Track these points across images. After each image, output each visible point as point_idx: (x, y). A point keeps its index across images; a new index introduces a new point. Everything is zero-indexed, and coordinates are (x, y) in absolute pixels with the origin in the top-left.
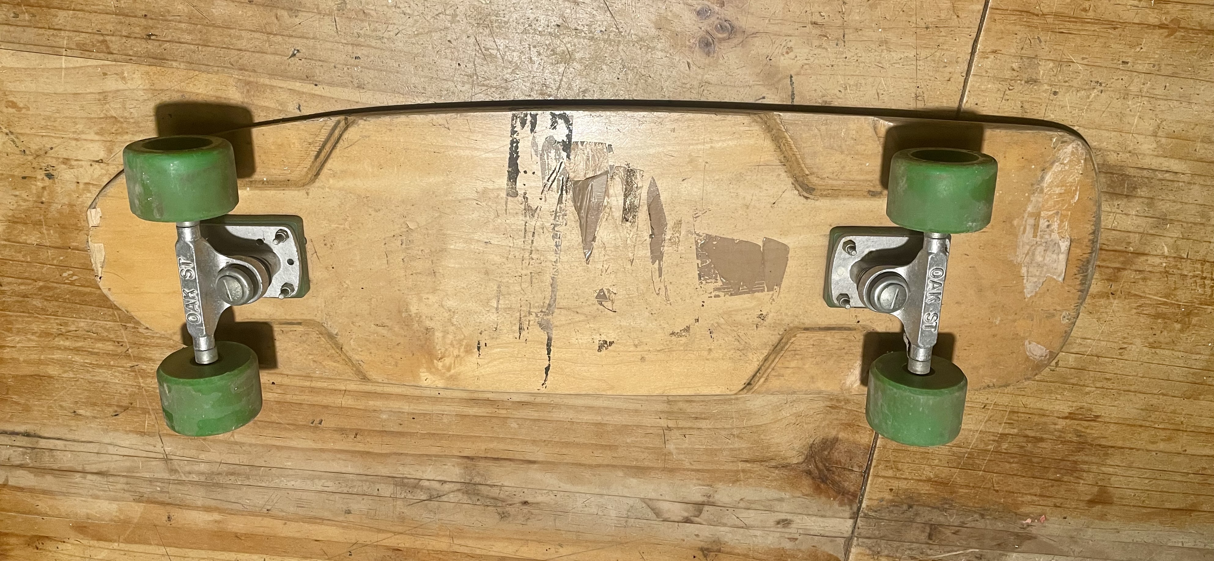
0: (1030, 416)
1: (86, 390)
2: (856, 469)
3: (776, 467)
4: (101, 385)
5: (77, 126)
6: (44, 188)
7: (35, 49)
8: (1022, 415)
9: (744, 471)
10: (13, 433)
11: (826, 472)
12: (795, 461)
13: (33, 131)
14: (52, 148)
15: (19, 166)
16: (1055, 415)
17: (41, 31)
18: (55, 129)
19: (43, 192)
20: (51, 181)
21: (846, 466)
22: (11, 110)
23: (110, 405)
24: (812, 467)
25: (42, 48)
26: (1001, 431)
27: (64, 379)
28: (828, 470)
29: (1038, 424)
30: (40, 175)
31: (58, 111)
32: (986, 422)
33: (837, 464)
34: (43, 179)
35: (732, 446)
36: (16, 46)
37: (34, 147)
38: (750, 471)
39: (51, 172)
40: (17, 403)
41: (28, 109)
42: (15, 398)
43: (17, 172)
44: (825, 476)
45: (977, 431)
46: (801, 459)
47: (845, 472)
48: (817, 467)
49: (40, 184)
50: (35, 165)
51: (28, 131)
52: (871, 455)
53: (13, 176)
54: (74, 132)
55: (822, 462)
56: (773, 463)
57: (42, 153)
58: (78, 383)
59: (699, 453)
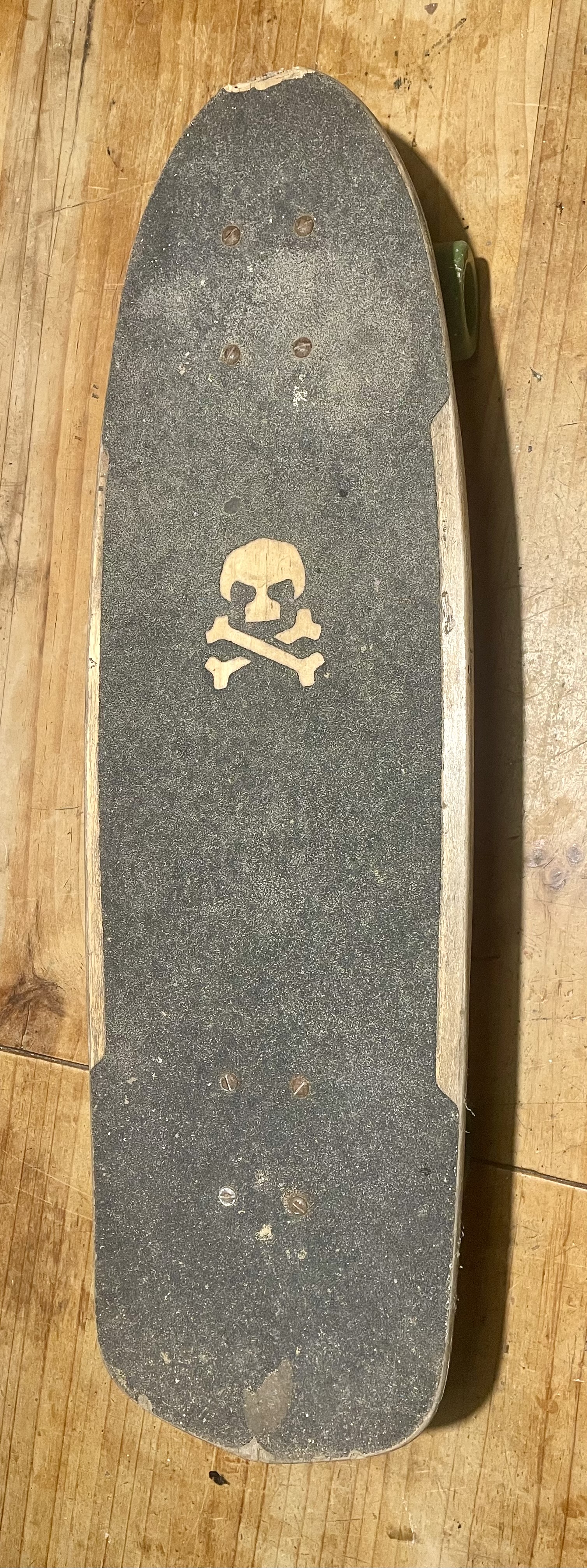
1: (140, 116)
2: (25, 1038)
3: (29, 942)
4: (146, 135)
5: (456, 118)
6: (383, 76)
7: (548, 71)
8: (87, 1237)
9: (25, 904)
10: (89, 29)
11: (22, 1002)
12: (37, 965)
13: (451, 67)
14: (431, 87)
15: (411, 49)
16: (87, 1277)
17: (568, 80)
18: (453, 92)
19: (379, 75)
20: (392, 85)
21: (29, 1027)
22: (476, 41)
23: (121, 144)
24: (29, 985)
25: (549, 80)
26: (69, 1211)
27: (154, 92)
28: (25, 1005)
29: (76, 1256)
30: (400, 73)
31: (474, 96)
32: (80, 1193)
33: (32, 1015)
34: (394, 75)
35: (56, 889)
36: (551, 49)
37: (432, 67)
38: (25, 911)
39: (402, 86)
40: (125, 36)
41: (478, 61)
42: (132, 33)
43: (403, 47)
44: (18, 1001)
46: (39, 972)
47: (22, 1026)
48: (29, 992)
49: (388, 72)
50: (412, 67)
51: (452, 60)
52: (42, 1057)
53: (398, 40)
54: (449, 114)
55: (35, 997)
56: (34, 939)
57: (425, 76)
58: (149, 108)
59: (49, 850)
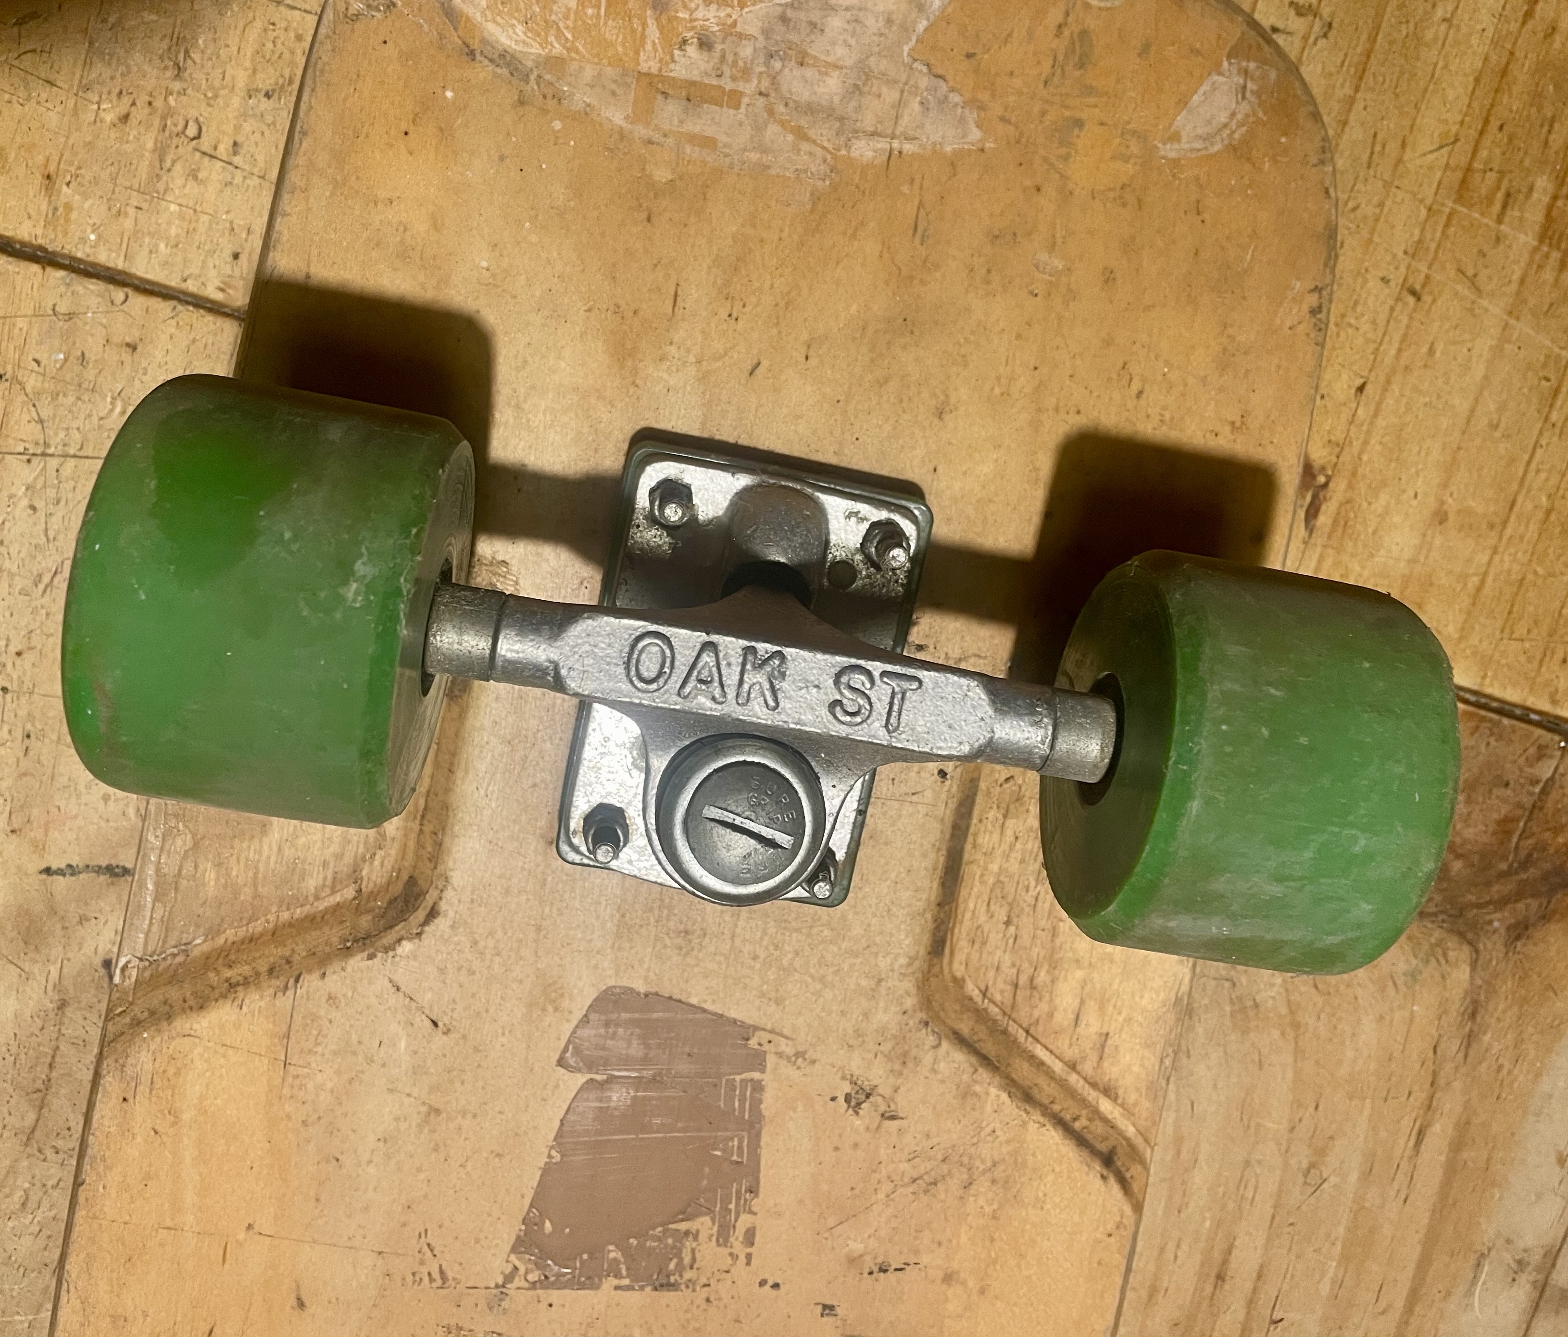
0: (1494, 124)
2: (1546, 769)
3: (1470, 1039)
8: (1483, 154)
9: (1458, 1145)
11: (1532, 873)
12: (1462, 974)
21: (1527, 801)
24: (1499, 921)
26: (1526, 239)
28: (1525, 864)
29: (1536, 97)
32: (1478, 291)
33: (1509, 833)
35: (1354, 1177)
38: (1463, 1127)
44: (1545, 877)
45: (1506, 327)
46: (1459, 953)
47: (1550, 804)
48: (1503, 902)
52: (1505, 710)
55: (1488, 884)
56: (1452, 1046)
59: (1348, 1282)
